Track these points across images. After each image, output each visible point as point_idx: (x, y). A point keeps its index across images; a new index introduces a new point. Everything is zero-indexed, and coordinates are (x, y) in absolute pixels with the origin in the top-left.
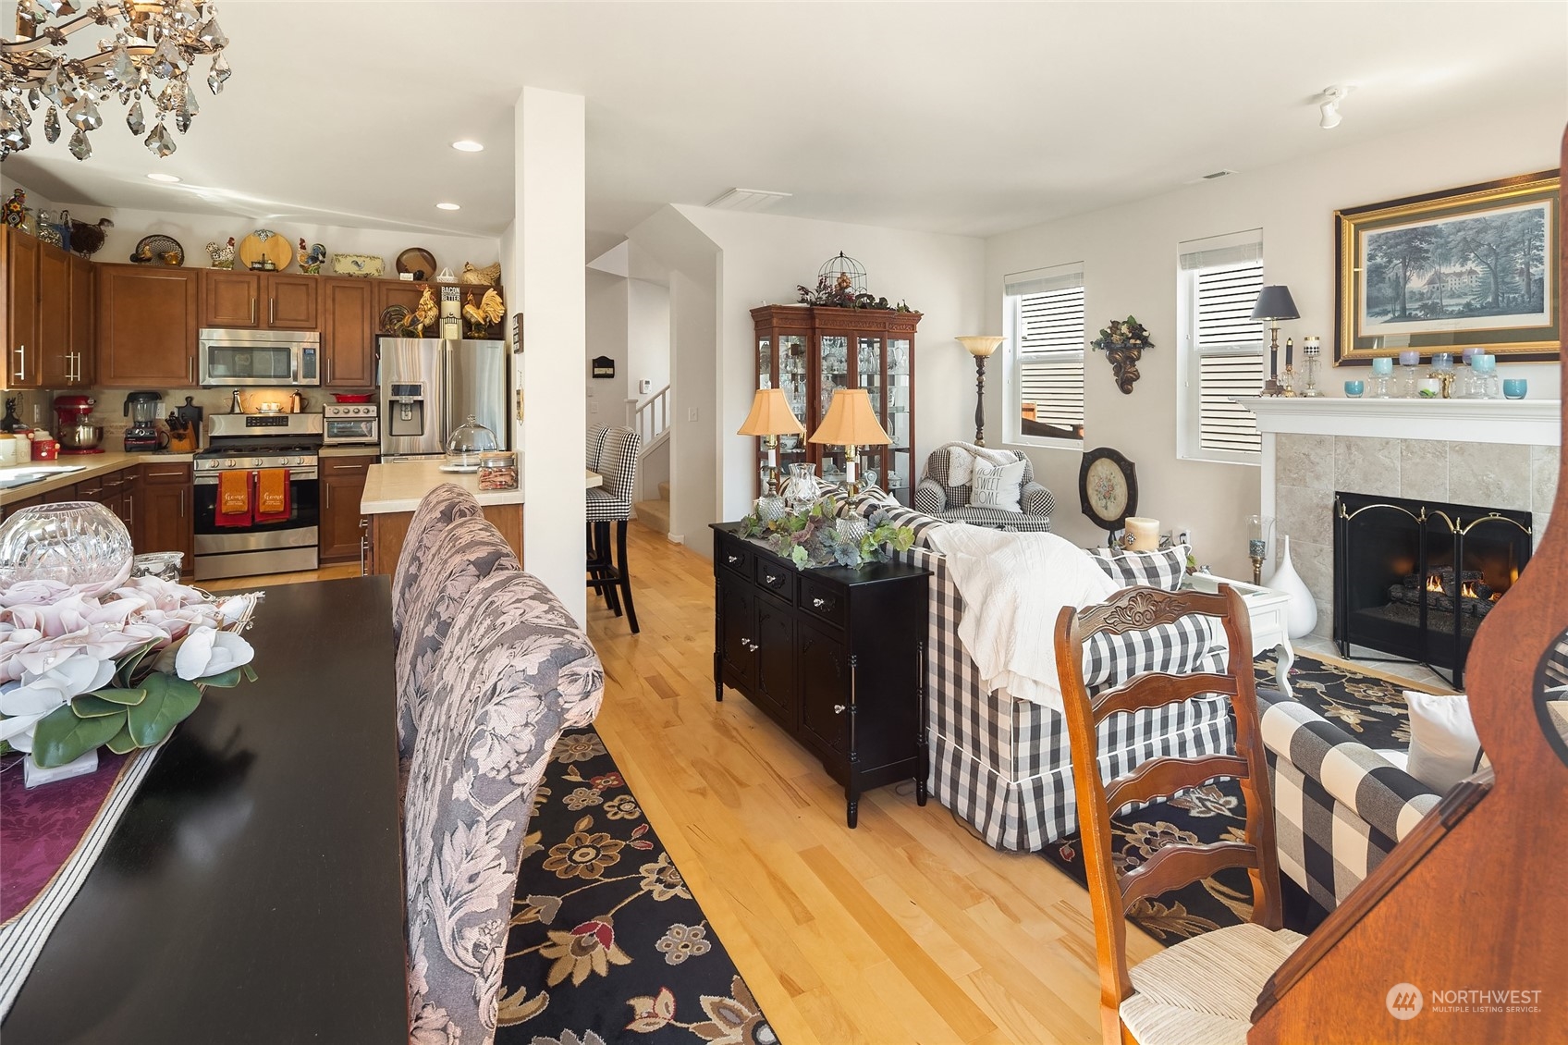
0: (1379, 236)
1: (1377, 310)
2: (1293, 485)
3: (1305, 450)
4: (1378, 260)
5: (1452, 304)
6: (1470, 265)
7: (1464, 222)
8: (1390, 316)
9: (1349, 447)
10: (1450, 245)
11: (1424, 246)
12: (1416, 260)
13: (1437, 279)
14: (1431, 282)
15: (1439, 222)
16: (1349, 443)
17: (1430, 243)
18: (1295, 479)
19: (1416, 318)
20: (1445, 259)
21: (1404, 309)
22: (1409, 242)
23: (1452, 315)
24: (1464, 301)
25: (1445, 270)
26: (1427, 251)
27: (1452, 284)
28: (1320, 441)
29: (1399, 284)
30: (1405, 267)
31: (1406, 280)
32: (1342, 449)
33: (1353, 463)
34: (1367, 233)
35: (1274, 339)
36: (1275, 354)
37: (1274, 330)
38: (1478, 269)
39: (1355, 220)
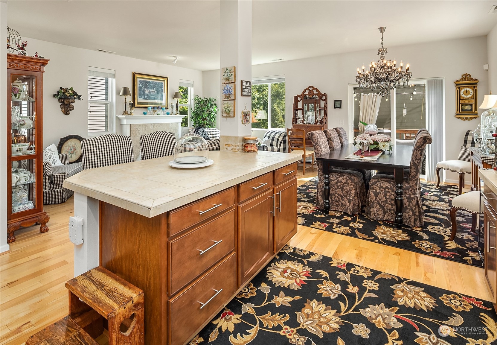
0: (141, 80)
1: (140, 96)
3: (137, 128)
4: (140, 86)
5: (152, 97)
6: (154, 90)
7: (153, 82)
8: (142, 98)
9: (145, 126)
10: (152, 86)
11: (148, 84)
12: (147, 87)
13: (150, 92)
14: (149, 92)
15: (150, 81)
16: (145, 125)
17: (149, 84)
18: (135, 135)
19: (147, 99)
20: (151, 88)
21: (145, 97)
22: (146, 83)
23: (152, 99)
24: (154, 97)
25: (151, 90)
26: (148, 86)
27: (152, 93)
28: (140, 125)
29: (144, 92)
30: (145, 88)
31: (145, 91)
32: (144, 127)
33: (146, 129)
34: (138, 79)
35: (125, 101)
36: (126, 104)
37: (125, 98)
38: (155, 91)
39: (136, 76)
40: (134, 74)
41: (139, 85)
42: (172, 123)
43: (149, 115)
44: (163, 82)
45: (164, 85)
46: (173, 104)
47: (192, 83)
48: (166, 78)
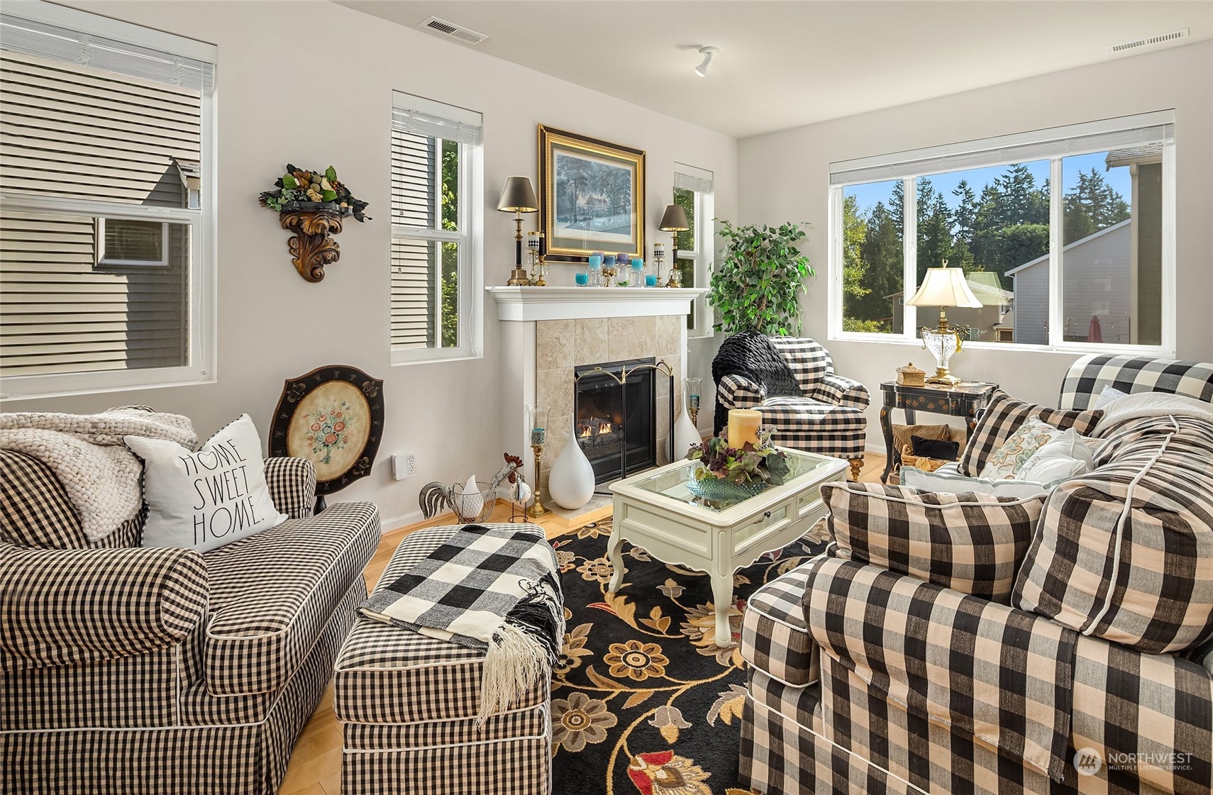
0: (563, 157)
1: (562, 217)
2: (549, 368)
3: (556, 335)
4: (563, 176)
5: (598, 222)
6: (604, 196)
7: (602, 165)
8: (568, 224)
9: (583, 328)
10: (597, 179)
11: (585, 174)
12: (582, 184)
13: (591, 201)
14: (588, 203)
15: (594, 161)
16: (581, 323)
17: (588, 174)
18: (550, 362)
19: (581, 228)
20: (594, 188)
21: (575, 220)
22: (578, 169)
23: (596, 229)
25: (594, 196)
26: (586, 180)
27: (597, 207)
28: (565, 324)
29: (573, 199)
30: (576, 187)
31: (577, 198)
32: (579, 331)
33: (585, 341)
34: (557, 153)
35: (519, 231)
36: (519, 244)
37: (519, 221)
38: (607, 200)
39: (551, 139)
40: (544, 132)
41: (559, 174)
42: (662, 317)
43: (593, 285)
44: (630, 168)
45: (632, 179)
46: (662, 248)
47: (708, 176)
48: (640, 153)
